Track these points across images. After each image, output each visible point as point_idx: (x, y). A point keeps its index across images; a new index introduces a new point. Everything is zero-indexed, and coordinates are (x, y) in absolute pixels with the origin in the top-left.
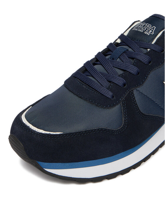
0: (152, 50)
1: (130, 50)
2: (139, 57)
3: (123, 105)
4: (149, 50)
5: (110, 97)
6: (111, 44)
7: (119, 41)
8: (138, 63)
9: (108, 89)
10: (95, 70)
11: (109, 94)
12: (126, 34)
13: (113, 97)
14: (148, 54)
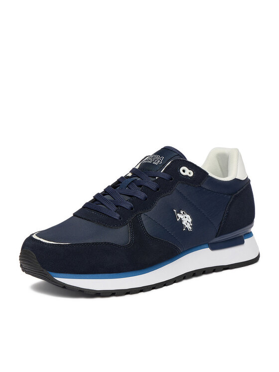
0: (160, 178)
1: (139, 179)
2: (146, 184)
3: (130, 225)
4: (157, 178)
5: (117, 218)
6: (122, 177)
7: (130, 175)
8: (146, 189)
9: (115, 212)
10: (106, 200)
11: (117, 216)
12: (137, 167)
13: (120, 218)
14: (156, 181)
